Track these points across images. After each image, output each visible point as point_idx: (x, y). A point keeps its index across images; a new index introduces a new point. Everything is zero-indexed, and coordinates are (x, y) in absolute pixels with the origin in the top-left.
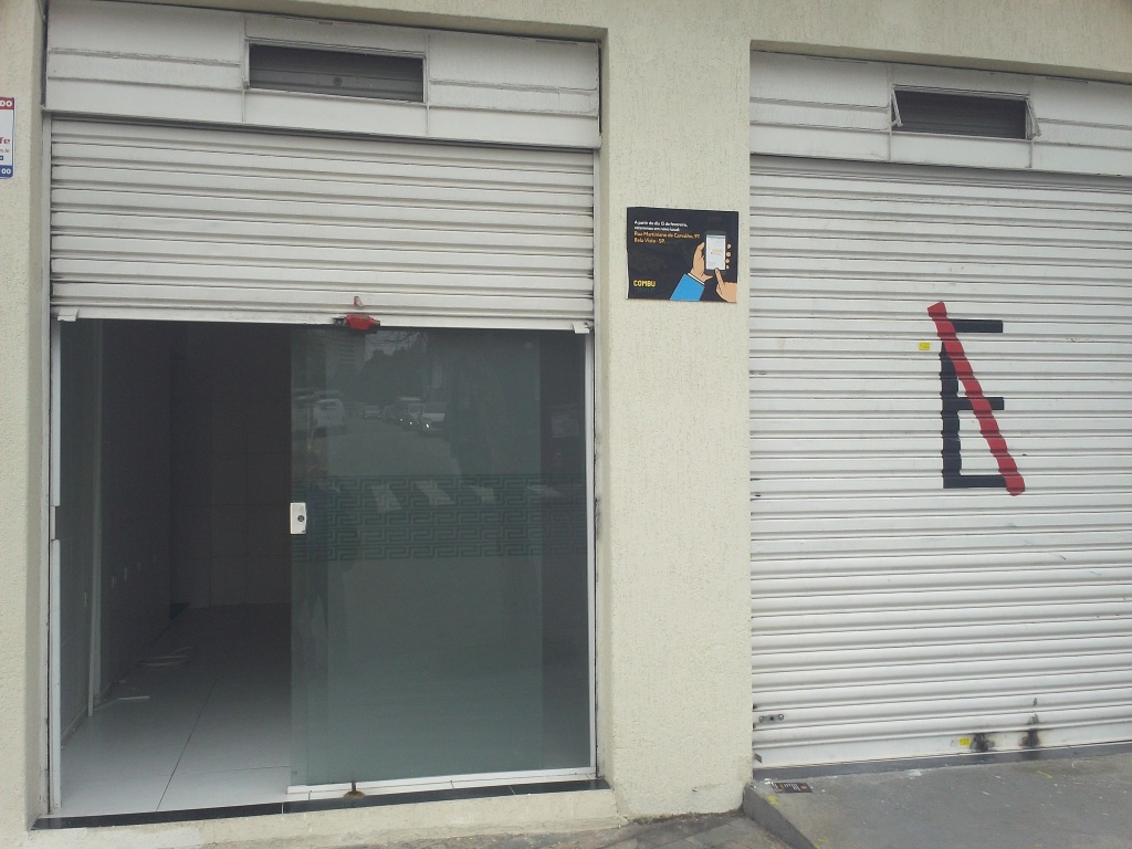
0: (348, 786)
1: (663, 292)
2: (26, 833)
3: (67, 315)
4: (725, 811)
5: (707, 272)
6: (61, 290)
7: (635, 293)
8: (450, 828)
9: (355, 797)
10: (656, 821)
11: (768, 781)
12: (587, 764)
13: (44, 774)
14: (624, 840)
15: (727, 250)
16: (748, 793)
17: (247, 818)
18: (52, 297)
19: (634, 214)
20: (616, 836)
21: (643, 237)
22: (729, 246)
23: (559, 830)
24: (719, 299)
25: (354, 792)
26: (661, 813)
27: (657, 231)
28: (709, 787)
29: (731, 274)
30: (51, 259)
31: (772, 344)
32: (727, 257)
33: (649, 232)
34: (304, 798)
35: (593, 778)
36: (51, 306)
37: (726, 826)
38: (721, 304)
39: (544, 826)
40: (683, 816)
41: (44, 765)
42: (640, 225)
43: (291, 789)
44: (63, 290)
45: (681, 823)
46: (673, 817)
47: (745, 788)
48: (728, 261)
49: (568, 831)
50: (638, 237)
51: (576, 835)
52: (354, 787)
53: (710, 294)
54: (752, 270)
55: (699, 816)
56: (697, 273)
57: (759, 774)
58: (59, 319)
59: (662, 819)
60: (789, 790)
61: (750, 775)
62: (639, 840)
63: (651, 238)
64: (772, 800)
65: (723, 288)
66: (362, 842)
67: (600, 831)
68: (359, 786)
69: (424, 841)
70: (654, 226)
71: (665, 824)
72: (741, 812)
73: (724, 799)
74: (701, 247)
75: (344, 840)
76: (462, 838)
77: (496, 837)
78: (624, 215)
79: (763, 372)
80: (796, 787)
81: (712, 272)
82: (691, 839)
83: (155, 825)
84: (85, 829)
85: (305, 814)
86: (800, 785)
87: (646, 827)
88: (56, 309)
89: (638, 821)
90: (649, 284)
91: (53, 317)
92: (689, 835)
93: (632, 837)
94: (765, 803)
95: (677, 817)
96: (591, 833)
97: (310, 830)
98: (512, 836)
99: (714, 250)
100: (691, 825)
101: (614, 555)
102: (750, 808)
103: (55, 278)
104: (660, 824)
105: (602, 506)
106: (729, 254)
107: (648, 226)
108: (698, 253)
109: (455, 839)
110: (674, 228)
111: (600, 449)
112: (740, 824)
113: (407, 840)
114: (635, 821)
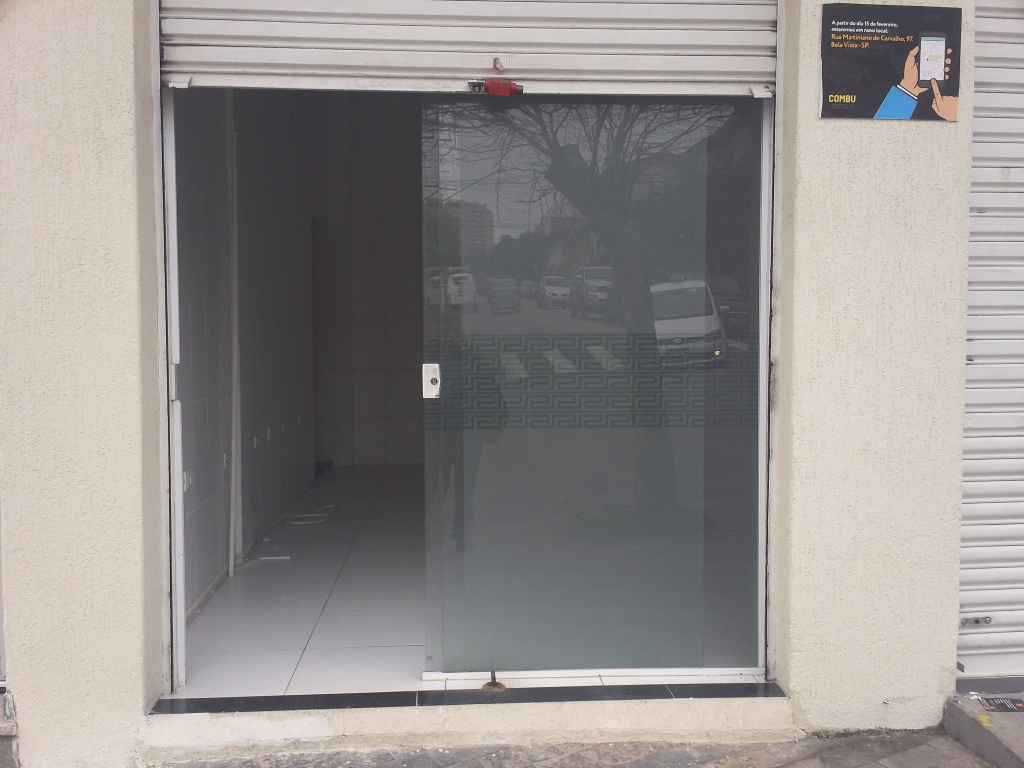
0: (486, 676)
1: (866, 109)
2: (144, 718)
3: (179, 82)
4: (921, 727)
5: (921, 83)
6: (174, 54)
7: (830, 111)
8: (602, 733)
9: (496, 690)
10: (839, 735)
11: (974, 696)
12: (755, 664)
13: (167, 651)
14: (804, 759)
15: (947, 56)
16: (951, 709)
17: (379, 710)
18: (163, 63)
19: (830, 13)
20: (794, 752)
21: (841, 41)
22: (950, 51)
23: (726, 741)
24: (934, 117)
25: (494, 683)
26: (845, 727)
27: (859, 34)
28: (903, 700)
29: (951, 86)
30: (161, 19)
31: (993, 175)
32: (946, 65)
33: (851, 34)
34: (438, 686)
35: (761, 680)
36: (162, 73)
37: (923, 748)
38: (938, 124)
39: (708, 735)
40: (872, 732)
41: (167, 641)
42: (838, 26)
43: (426, 676)
44: (175, 54)
45: (869, 740)
46: (858, 732)
47: (947, 703)
48: (947, 69)
49: (737, 742)
50: (836, 41)
51: (747, 748)
52: (493, 678)
53: (924, 111)
54: (977, 84)
55: (891, 732)
56: (908, 85)
57: (964, 686)
58: (170, 85)
59: (846, 734)
60: (1002, 708)
61: (953, 687)
62: (823, 760)
63: (852, 41)
64: (985, 719)
65: (941, 104)
66: (503, 742)
67: (774, 744)
68: (500, 676)
69: (572, 745)
70: (856, 27)
71: (849, 739)
72: (941, 730)
73: (921, 712)
74: (914, 52)
75: (484, 738)
76: (615, 744)
77: (654, 745)
78: (819, 14)
79: (981, 210)
80: (1010, 705)
81: (926, 84)
82: (885, 762)
83: (282, 713)
84: (207, 714)
85: (441, 707)
86: (1014, 701)
87: (828, 742)
88: (168, 77)
89: (817, 734)
90: (848, 99)
91: (163, 85)
92: (883, 757)
93: (813, 756)
94: (976, 723)
95: (863, 732)
96: (763, 747)
97: (447, 726)
98: (671, 745)
99: (931, 54)
100: (882, 743)
101: (796, 429)
102: (952, 726)
103: (165, 41)
104: (844, 739)
105: (778, 372)
106: (949, 61)
107: (849, 27)
108: (910, 60)
109: (606, 744)
110: (880, 29)
111: (777, 303)
112: (942, 745)
113: (553, 742)
114: (815, 734)
